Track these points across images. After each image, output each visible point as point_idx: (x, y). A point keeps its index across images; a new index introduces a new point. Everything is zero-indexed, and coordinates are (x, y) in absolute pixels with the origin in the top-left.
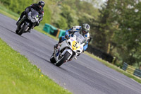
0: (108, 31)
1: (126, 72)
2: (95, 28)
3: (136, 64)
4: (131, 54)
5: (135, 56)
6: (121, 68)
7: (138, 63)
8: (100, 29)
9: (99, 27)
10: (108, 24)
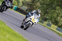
0: (35, 7)
1: (43, 24)
2: (29, 5)
3: (48, 21)
4: (45, 17)
5: (47, 17)
6: (41, 23)
7: (48, 20)
8: (32, 6)
9: (31, 5)
10: (35, 3)
